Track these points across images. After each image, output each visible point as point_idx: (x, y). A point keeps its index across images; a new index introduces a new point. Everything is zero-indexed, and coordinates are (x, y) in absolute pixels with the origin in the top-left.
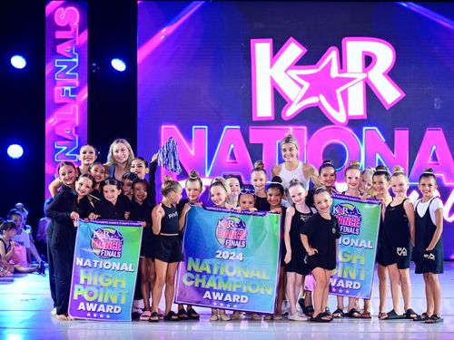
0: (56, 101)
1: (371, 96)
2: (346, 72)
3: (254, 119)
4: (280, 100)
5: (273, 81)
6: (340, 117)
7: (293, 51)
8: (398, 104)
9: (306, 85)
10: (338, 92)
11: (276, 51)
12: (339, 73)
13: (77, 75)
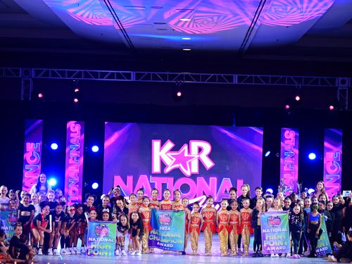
0: (70, 162)
1: (201, 164)
2: (191, 154)
4: (163, 165)
5: (160, 157)
6: (188, 173)
7: (169, 145)
8: (212, 168)
9: (174, 159)
10: (187, 163)
11: (162, 145)
12: (188, 155)
13: (79, 152)
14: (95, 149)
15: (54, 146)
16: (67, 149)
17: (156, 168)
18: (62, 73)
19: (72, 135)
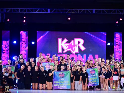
0: (22, 49)
1: (79, 49)
2: (75, 44)
3: (58, 53)
4: (63, 49)
5: (62, 46)
6: (74, 52)
7: (65, 40)
8: (84, 50)
9: (68, 47)
10: (73, 48)
11: (62, 41)
13: (26, 45)
14: (33, 43)
15: (15, 42)
16: (21, 43)
17: (60, 51)
18: (18, 10)
19: (22, 37)
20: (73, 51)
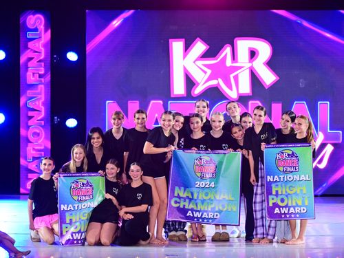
2: (237, 62)
3: (172, 96)
4: (190, 82)
5: (185, 69)
6: (233, 94)
7: (200, 47)
8: (274, 85)
9: (209, 72)
10: (232, 76)
11: (187, 48)
12: (232, 63)
13: (43, 64)
16: (23, 59)
19: (29, 35)
20: (230, 88)
